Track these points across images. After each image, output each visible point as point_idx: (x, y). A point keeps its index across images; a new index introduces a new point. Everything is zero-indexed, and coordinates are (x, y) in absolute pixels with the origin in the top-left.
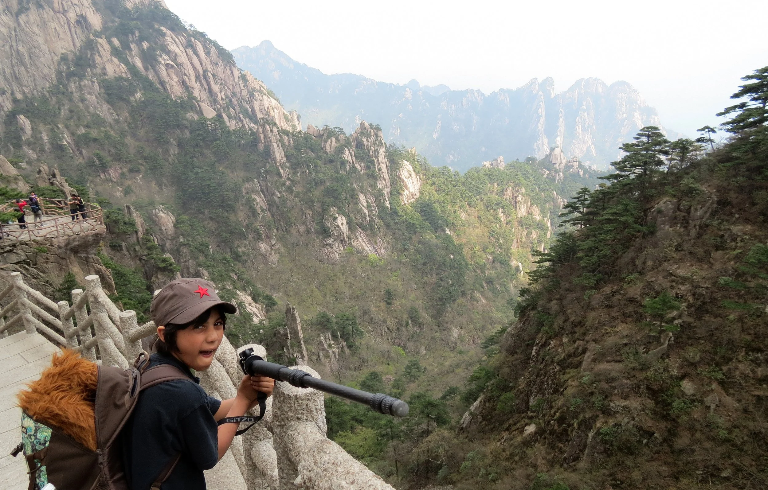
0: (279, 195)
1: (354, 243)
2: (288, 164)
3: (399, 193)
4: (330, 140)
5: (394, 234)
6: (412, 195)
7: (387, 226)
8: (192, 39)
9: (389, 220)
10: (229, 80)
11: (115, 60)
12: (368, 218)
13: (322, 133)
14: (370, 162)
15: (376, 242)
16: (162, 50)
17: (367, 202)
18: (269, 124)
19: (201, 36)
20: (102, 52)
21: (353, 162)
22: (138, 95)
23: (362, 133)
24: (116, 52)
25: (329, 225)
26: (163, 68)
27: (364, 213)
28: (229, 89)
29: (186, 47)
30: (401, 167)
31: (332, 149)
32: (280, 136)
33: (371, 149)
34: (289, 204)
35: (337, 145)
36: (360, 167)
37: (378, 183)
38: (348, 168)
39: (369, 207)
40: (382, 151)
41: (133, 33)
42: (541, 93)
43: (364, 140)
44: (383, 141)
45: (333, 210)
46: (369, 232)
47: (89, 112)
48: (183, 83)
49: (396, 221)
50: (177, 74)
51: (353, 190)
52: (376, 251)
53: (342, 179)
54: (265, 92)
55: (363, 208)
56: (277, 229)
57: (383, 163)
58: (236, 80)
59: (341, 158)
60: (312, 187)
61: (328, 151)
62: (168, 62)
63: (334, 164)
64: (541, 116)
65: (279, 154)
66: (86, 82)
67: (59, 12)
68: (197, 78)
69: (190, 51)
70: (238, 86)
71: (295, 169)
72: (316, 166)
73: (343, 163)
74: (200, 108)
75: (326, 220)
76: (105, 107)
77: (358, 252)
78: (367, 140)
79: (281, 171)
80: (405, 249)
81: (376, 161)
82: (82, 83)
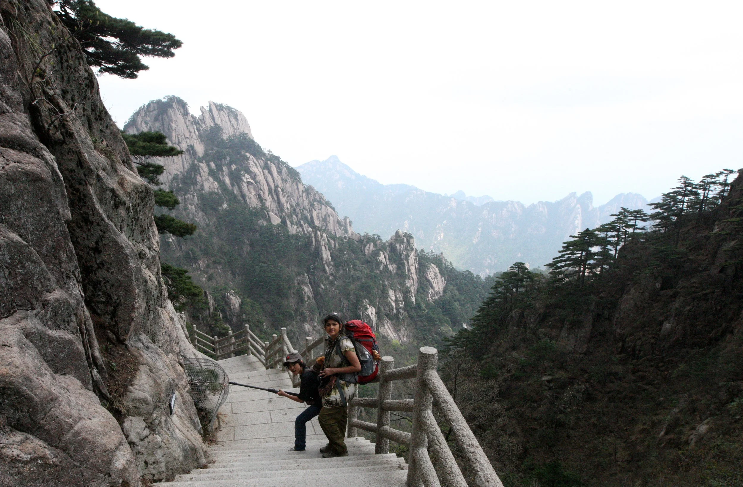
0: (323, 287)
1: (381, 330)
2: (332, 263)
3: (424, 291)
4: (368, 245)
5: (416, 325)
6: (437, 293)
7: (411, 317)
8: (269, 162)
9: (413, 313)
10: (295, 193)
11: (211, 179)
12: (395, 310)
13: (362, 238)
14: (401, 264)
15: (400, 330)
16: (245, 171)
17: (396, 297)
18: (320, 231)
19: (275, 159)
20: (202, 174)
21: (386, 263)
22: (225, 206)
23: (396, 240)
24: (212, 173)
25: (361, 313)
26: (245, 185)
27: (392, 306)
28: (294, 200)
29: (263, 169)
30: (429, 269)
31: (370, 252)
32: (328, 240)
33: (403, 253)
34: (330, 294)
35: (374, 249)
36: (392, 268)
37: (407, 282)
38: (381, 268)
39: (396, 301)
40: (412, 256)
41: (225, 158)
42: (578, 206)
43: (398, 246)
44: (414, 247)
45: (366, 301)
46: (394, 321)
47: (189, 218)
48: (259, 196)
49: (419, 314)
50: (254, 189)
51: (384, 286)
52: (400, 338)
53: (375, 277)
54: (324, 202)
55: (391, 301)
56: (320, 314)
57: (413, 265)
58: (301, 193)
59: (376, 260)
60: (350, 282)
61: (366, 254)
62: (249, 180)
63: (370, 264)
64: (577, 227)
65: (326, 254)
66: (189, 195)
67: (175, 143)
68: (270, 192)
69: (266, 172)
70: (301, 198)
71: (338, 267)
72: (355, 266)
73: (378, 264)
74: (269, 216)
75: (359, 309)
76: (201, 214)
77: (384, 337)
78: (400, 246)
79: (327, 268)
80: (424, 338)
81: (406, 264)
82: (186, 197)
